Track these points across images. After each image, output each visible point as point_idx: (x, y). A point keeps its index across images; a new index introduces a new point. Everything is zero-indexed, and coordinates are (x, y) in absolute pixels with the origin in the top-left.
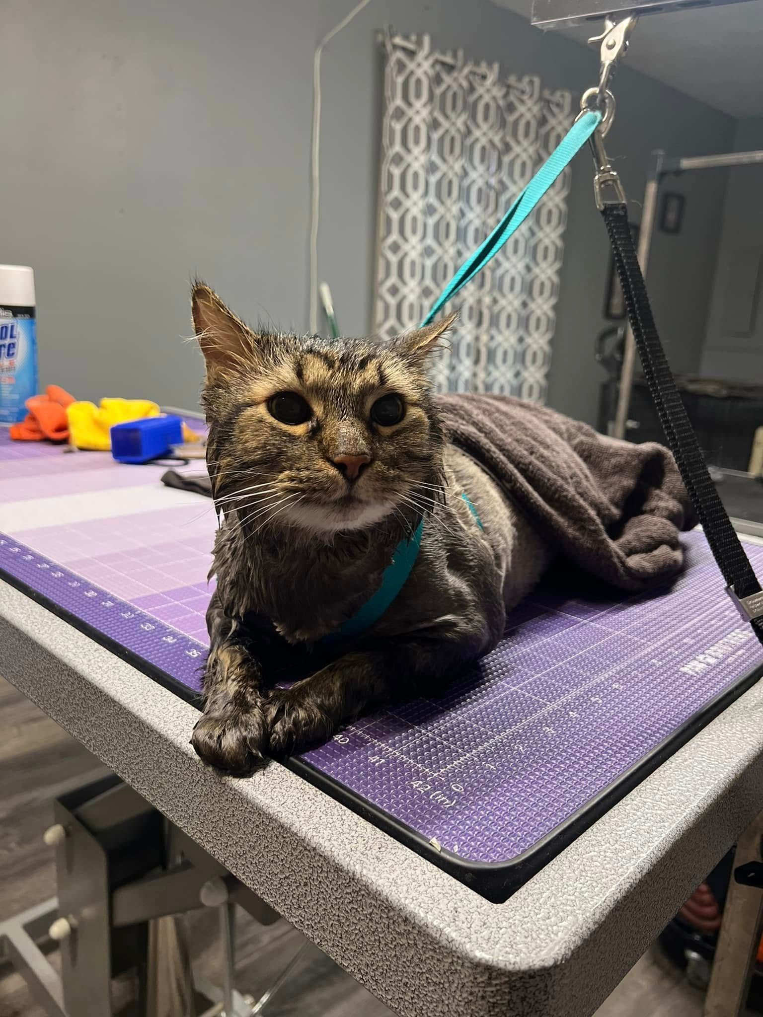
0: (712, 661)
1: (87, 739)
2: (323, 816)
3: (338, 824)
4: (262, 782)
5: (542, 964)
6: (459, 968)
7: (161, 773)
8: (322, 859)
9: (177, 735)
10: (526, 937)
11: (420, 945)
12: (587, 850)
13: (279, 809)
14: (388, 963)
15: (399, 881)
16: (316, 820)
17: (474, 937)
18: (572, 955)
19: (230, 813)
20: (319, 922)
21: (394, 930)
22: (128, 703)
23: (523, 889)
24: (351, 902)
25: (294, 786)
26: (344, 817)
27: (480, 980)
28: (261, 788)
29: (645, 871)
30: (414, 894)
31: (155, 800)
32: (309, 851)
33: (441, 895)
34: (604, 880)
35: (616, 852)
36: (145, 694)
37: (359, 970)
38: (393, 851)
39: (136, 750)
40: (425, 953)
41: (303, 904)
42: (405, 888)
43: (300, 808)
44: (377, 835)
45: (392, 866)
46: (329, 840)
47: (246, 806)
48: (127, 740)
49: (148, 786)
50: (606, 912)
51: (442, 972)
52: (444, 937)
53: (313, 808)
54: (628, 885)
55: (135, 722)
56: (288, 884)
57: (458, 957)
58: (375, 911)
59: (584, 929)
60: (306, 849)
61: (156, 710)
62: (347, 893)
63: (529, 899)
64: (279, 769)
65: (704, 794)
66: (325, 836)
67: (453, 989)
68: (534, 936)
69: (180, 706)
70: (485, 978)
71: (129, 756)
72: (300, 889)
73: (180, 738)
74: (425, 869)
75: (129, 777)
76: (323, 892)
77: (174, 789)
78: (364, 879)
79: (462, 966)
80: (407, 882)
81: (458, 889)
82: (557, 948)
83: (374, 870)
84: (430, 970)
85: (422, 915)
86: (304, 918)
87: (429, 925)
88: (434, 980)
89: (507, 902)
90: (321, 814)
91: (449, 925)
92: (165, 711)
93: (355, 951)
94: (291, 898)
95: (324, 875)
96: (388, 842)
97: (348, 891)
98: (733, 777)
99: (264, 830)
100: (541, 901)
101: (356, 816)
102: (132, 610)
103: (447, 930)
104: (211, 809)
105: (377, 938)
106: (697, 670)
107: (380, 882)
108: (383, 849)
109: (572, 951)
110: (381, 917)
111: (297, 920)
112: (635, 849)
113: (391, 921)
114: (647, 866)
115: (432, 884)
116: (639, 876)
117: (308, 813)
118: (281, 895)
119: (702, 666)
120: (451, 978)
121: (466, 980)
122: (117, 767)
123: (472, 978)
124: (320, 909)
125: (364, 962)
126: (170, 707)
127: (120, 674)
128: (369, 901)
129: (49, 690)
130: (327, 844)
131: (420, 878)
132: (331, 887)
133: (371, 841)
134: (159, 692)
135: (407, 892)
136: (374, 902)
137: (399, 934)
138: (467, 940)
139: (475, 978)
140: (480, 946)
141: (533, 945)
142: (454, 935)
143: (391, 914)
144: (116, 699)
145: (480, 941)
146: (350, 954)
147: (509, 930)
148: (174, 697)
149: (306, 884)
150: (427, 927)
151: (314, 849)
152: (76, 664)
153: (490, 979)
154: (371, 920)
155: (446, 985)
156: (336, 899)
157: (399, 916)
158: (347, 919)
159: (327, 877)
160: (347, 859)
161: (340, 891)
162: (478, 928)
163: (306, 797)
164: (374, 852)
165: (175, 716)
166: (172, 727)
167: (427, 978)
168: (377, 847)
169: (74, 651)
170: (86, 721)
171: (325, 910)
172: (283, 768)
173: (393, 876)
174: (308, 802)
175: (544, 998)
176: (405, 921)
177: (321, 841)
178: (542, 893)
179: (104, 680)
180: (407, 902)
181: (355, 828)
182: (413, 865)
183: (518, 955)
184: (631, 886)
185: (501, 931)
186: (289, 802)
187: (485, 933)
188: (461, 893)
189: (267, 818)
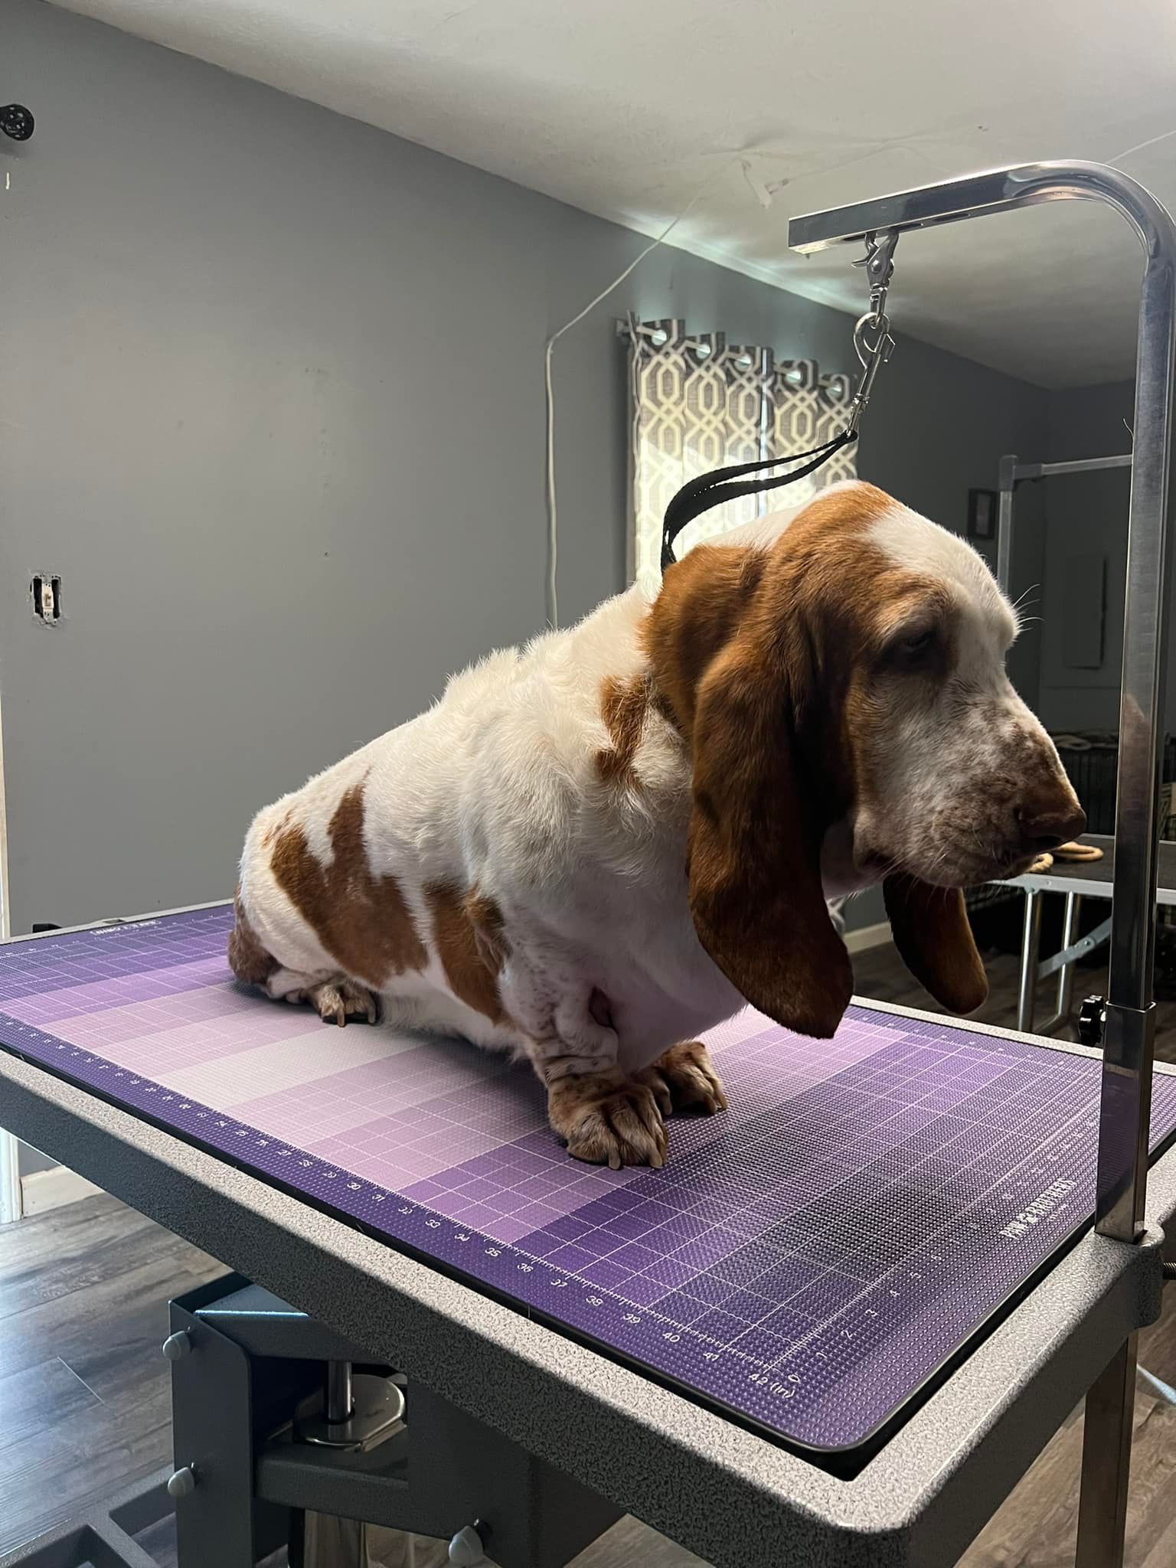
0: (1033, 1220)
1: (391, 1355)
2: (676, 1414)
3: (692, 1420)
4: (609, 1385)
5: (892, 1526)
6: (822, 1538)
7: (493, 1386)
8: (683, 1455)
9: (512, 1344)
10: (876, 1507)
11: (785, 1523)
12: (921, 1429)
13: (633, 1411)
14: (755, 1547)
15: (759, 1468)
16: (670, 1418)
17: (832, 1510)
18: (917, 1518)
19: (579, 1420)
20: (682, 1519)
21: (760, 1513)
22: (450, 1314)
23: (868, 1468)
24: (715, 1493)
25: (640, 1387)
26: (695, 1414)
27: (841, 1546)
28: (611, 1392)
29: (974, 1445)
30: (774, 1479)
31: (484, 1416)
32: (669, 1448)
33: (798, 1478)
34: (938, 1455)
35: (947, 1429)
36: (462, 1302)
37: (726, 1560)
38: (748, 1442)
39: (459, 1363)
40: (790, 1530)
41: (664, 1503)
42: (765, 1474)
43: (652, 1408)
44: (730, 1428)
45: (750, 1455)
46: (688, 1436)
47: (597, 1411)
48: (449, 1353)
49: (476, 1401)
50: (942, 1482)
51: (807, 1545)
52: (807, 1512)
53: (664, 1407)
54: (959, 1458)
55: (460, 1333)
56: (647, 1485)
57: (821, 1529)
58: (740, 1498)
59: (925, 1497)
60: (665, 1447)
61: (481, 1320)
62: (711, 1485)
63: (876, 1476)
64: (621, 1372)
65: (1026, 1368)
66: (683, 1432)
67: (819, 1559)
68: (884, 1505)
69: (502, 1313)
70: (847, 1542)
71: (451, 1369)
72: (660, 1488)
73: (515, 1347)
74: (779, 1456)
75: (449, 1393)
76: (685, 1489)
77: (509, 1401)
78: (727, 1468)
79: (826, 1536)
80: (765, 1468)
81: (812, 1471)
82: (904, 1514)
83: (735, 1460)
84: (796, 1546)
85: (785, 1495)
86: (666, 1518)
87: (793, 1504)
88: (800, 1554)
89: (856, 1480)
90: (673, 1412)
91: (809, 1502)
92: (490, 1319)
93: (721, 1542)
94: (650, 1499)
95: (685, 1470)
96: (741, 1434)
97: (711, 1482)
98: (1054, 1348)
99: (618, 1433)
100: (886, 1476)
101: (706, 1412)
102: (409, 1205)
103: (809, 1506)
104: (556, 1418)
105: (743, 1524)
106: (1017, 1232)
107: (743, 1470)
108: (738, 1441)
109: (917, 1516)
110: (746, 1503)
111: (658, 1521)
112: (964, 1425)
113: (756, 1506)
114: (976, 1440)
115: (788, 1468)
116: (969, 1449)
117: (661, 1412)
118: (639, 1498)
119: (1022, 1227)
120: (816, 1550)
121: (829, 1549)
122: (434, 1384)
123: (834, 1546)
124: (682, 1506)
125: (731, 1552)
126: (493, 1315)
127: (428, 1281)
128: (733, 1489)
129: (338, 1303)
130: (686, 1440)
131: (777, 1464)
132: (693, 1481)
133: (725, 1435)
134: (475, 1299)
135: (768, 1476)
136: (738, 1490)
137: (765, 1516)
138: (827, 1513)
139: (837, 1545)
140: (839, 1516)
141: (884, 1512)
142: (816, 1510)
143: (756, 1498)
144: (435, 1309)
145: (838, 1512)
146: (716, 1546)
147: (861, 1502)
148: (493, 1304)
149: (666, 1483)
150: (790, 1505)
151: (675, 1446)
152: (378, 1274)
153: (850, 1543)
154: (736, 1508)
155: (812, 1557)
156: (699, 1492)
157: (764, 1499)
158: (712, 1511)
159: (689, 1472)
160: (709, 1452)
161: (702, 1484)
162: (835, 1502)
163: (655, 1397)
164: (731, 1444)
165: (502, 1324)
166: (503, 1336)
167: (794, 1554)
168: (732, 1439)
169: (368, 1258)
170: (391, 1336)
171: (688, 1506)
172: (625, 1370)
173: (752, 1464)
174: (658, 1401)
175: (897, 1558)
176: (769, 1503)
177: (681, 1437)
178: (885, 1470)
179: (415, 1290)
180: (770, 1485)
181: (707, 1423)
182: (768, 1453)
183: (872, 1521)
184: (962, 1458)
185: (855, 1504)
186: (640, 1403)
187: (842, 1507)
188: (815, 1474)
189: (622, 1420)
